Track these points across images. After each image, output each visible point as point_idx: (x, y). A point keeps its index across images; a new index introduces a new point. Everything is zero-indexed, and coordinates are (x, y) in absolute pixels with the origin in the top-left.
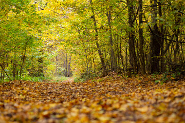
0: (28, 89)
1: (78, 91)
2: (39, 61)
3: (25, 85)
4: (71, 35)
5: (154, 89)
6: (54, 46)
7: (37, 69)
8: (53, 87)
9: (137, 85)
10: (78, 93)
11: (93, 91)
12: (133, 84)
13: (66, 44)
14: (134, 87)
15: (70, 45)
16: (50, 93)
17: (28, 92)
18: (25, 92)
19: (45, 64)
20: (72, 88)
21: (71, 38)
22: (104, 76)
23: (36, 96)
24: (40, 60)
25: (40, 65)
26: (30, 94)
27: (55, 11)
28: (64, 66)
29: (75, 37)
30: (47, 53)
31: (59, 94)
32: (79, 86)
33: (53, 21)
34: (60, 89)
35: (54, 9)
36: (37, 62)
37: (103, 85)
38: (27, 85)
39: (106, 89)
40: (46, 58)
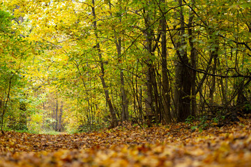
0: (15, 140)
1: (84, 144)
2: (21, 109)
3: (10, 136)
4: (66, 72)
5: (190, 137)
6: (43, 87)
7: (18, 119)
8: (48, 139)
9: (166, 134)
10: (85, 146)
11: (104, 142)
12: (159, 134)
13: (59, 84)
14: (162, 136)
15: (65, 86)
16: (46, 146)
17: (15, 144)
18: (13, 143)
19: (29, 112)
20: (75, 140)
21: (66, 76)
22: (113, 127)
23: (28, 149)
24: (23, 107)
25: (23, 114)
26: (19, 147)
27: (44, 38)
28: (53, 117)
29: (72, 74)
30: (33, 98)
31: (58, 147)
32: (83, 137)
33: (47, 48)
34: (59, 141)
35: (44, 37)
36: (18, 110)
37: (118, 135)
38: (12, 136)
39: (123, 140)
40: (31, 104)
